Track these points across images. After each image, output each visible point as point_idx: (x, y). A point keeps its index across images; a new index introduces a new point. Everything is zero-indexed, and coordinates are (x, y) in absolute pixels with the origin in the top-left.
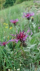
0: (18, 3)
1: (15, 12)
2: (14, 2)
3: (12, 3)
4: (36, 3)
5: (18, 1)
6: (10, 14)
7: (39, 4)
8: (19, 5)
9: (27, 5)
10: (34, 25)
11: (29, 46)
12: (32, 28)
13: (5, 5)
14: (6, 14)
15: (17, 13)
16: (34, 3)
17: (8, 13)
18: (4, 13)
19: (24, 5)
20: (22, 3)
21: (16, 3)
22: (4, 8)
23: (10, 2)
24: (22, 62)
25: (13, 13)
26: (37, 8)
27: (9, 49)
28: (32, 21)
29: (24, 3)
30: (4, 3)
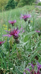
0: (20, 7)
1: (16, 15)
2: (16, 5)
3: (14, 6)
4: (37, 8)
5: (20, 5)
6: (10, 17)
7: (40, 9)
8: (20, 8)
9: (28, 9)
10: (31, 27)
11: (22, 44)
12: (29, 30)
13: (7, 8)
14: (7, 16)
15: (18, 16)
16: (35, 8)
17: (9, 15)
18: (5, 15)
19: (26, 9)
20: (24, 7)
21: (18, 6)
22: (6, 10)
23: (12, 5)
24: (16, 62)
25: (14, 16)
26: (38, 13)
27: (4, 49)
28: (29, 22)
29: (25, 7)
30: (6, 5)
